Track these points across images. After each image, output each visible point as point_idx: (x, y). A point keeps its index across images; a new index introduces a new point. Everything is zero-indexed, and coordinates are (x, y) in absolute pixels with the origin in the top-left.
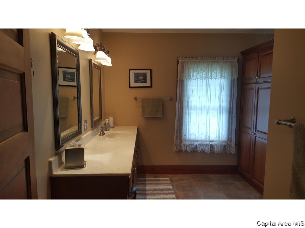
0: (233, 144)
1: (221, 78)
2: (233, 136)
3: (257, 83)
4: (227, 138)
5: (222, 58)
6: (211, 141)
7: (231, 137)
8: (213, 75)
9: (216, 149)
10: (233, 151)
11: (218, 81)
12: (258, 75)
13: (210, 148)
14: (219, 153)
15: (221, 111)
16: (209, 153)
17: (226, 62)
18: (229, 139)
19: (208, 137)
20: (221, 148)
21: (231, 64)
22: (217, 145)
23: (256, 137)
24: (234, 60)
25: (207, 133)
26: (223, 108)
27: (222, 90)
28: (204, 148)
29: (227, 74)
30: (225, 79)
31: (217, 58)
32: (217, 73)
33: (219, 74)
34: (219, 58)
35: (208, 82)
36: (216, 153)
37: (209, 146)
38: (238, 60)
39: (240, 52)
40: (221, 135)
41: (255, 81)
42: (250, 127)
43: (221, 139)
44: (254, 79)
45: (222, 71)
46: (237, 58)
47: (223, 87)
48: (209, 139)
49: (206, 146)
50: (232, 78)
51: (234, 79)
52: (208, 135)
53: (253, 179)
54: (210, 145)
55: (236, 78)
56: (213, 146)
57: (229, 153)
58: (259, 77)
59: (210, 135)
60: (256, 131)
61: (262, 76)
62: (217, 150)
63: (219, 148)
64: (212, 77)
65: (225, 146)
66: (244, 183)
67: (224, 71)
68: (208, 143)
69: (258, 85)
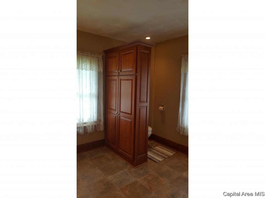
0: (102, 123)
1: (90, 69)
2: (101, 117)
3: (119, 75)
4: (97, 118)
5: (90, 53)
6: (85, 123)
7: (100, 118)
8: (83, 66)
9: (88, 129)
10: (102, 129)
11: (88, 72)
12: (120, 69)
13: (83, 129)
14: (91, 132)
15: (92, 97)
16: (83, 134)
17: (93, 57)
18: (99, 119)
19: (82, 120)
20: (93, 127)
21: (97, 59)
22: (89, 126)
23: (121, 117)
24: (100, 56)
25: (80, 117)
26: (93, 94)
27: (92, 80)
28: (78, 130)
29: (95, 67)
30: (94, 71)
31: (86, 52)
32: (86, 65)
33: (88, 66)
34: (88, 53)
35: (80, 72)
36: (89, 132)
37: (83, 128)
38: (102, 56)
39: (103, 51)
40: (92, 118)
41: (117, 74)
42: (115, 109)
43: (92, 121)
44: (117, 72)
45: (90, 64)
46: (102, 55)
47: (92, 77)
48: (83, 122)
49: (80, 129)
50: (99, 71)
51: (101, 71)
52: (82, 118)
53: (119, 149)
54: (84, 126)
55: (102, 71)
56: (86, 127)
57: (98, 130)
58: (121, 71)
59: (83, 119)
60: (120, 112)
61: (123, 70)
62: (90, 130)
63: (91, 128)
64: (83, 68)
65: (95, 126)
66: (112, 152)
67: (92, 64)
68: (82, 125)
69: (120, 77)
